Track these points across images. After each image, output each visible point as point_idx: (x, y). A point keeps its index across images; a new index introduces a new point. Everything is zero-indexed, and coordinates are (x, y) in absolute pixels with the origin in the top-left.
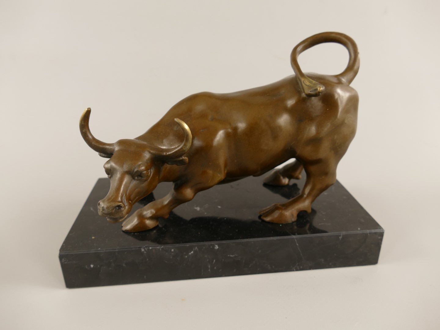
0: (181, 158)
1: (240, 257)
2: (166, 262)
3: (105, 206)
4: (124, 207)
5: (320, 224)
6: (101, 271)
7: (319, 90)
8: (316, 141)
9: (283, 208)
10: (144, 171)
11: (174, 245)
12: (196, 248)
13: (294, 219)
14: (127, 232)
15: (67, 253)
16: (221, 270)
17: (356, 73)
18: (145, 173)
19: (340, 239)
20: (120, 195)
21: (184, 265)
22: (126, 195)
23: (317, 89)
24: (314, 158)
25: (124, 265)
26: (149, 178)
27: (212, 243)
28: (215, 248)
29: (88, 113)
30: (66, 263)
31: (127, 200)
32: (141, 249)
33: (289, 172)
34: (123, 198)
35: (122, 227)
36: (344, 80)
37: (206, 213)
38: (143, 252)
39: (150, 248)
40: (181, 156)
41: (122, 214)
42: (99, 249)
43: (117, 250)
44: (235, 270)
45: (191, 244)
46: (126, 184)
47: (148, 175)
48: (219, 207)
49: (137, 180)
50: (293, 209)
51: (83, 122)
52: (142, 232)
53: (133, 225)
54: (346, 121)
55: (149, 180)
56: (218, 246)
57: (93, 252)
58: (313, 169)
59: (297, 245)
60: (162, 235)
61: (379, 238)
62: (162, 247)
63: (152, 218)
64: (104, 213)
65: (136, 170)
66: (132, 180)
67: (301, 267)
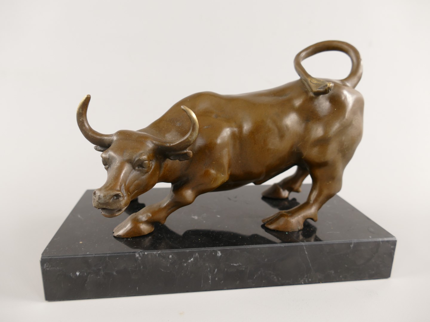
0: (185, 151)
1: (244, 266)
2: (163, 270)
3: (102, 195)
4: (122, 197)
5: (328, 232)
6: (88, 280)
7: (329, 85)
8: (323, 142)
9: (289, 215)
10: (146, 160)
11: (172, 251)
12: (197, 254)
13: (301, 227)
14: (118, 238)
15: (50, 258)
16: (222, 282)
17: (360, 78)
18: (146, 163)
19: (352, 248)
20: (119, 184)
21: (182, 274)
22: (125, 185)
23: (327, 85)
24: (322, 160)
25: (115, 273)
26: (150, 170)
27: (215, 248)
28: (218, 254)
29: (87, 100)
30: (48, 269)
31: (126, 190)
32: (135, 254)
33: (289, 184)
34: (122, 188)
35: (113, 233)
36: (348, 84)
37: (204, 222)
38: (137, 257)
39: (146, 253)
40: (185, 148)
41: (121, 204)
42: (88, 253)
43: (108, 255)
44: (238, 282)
45: (191, 250)
46: (125, 173)
47: (150, 167)
48: (219, 216)
49: (138, 170)
50: (300, 216)
51: (81, 110)
52: (136, 237)
53: (127, 229)
54: (354, 123)
55: (150, 173)
56: (221, 253)
57: (81, 256)
58: (319, 172)
59: (306, 253)
60: (158, 241)
61: (392, 247)
62: (159, 252)
63: (147, 222)
64: (99, 203)
65: (136, 159)
66: (132, 170)
67: (310, 280)
